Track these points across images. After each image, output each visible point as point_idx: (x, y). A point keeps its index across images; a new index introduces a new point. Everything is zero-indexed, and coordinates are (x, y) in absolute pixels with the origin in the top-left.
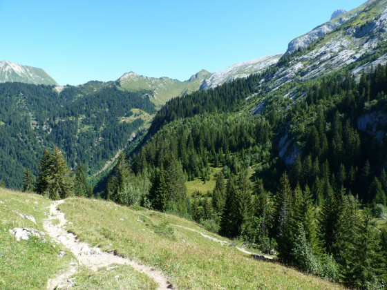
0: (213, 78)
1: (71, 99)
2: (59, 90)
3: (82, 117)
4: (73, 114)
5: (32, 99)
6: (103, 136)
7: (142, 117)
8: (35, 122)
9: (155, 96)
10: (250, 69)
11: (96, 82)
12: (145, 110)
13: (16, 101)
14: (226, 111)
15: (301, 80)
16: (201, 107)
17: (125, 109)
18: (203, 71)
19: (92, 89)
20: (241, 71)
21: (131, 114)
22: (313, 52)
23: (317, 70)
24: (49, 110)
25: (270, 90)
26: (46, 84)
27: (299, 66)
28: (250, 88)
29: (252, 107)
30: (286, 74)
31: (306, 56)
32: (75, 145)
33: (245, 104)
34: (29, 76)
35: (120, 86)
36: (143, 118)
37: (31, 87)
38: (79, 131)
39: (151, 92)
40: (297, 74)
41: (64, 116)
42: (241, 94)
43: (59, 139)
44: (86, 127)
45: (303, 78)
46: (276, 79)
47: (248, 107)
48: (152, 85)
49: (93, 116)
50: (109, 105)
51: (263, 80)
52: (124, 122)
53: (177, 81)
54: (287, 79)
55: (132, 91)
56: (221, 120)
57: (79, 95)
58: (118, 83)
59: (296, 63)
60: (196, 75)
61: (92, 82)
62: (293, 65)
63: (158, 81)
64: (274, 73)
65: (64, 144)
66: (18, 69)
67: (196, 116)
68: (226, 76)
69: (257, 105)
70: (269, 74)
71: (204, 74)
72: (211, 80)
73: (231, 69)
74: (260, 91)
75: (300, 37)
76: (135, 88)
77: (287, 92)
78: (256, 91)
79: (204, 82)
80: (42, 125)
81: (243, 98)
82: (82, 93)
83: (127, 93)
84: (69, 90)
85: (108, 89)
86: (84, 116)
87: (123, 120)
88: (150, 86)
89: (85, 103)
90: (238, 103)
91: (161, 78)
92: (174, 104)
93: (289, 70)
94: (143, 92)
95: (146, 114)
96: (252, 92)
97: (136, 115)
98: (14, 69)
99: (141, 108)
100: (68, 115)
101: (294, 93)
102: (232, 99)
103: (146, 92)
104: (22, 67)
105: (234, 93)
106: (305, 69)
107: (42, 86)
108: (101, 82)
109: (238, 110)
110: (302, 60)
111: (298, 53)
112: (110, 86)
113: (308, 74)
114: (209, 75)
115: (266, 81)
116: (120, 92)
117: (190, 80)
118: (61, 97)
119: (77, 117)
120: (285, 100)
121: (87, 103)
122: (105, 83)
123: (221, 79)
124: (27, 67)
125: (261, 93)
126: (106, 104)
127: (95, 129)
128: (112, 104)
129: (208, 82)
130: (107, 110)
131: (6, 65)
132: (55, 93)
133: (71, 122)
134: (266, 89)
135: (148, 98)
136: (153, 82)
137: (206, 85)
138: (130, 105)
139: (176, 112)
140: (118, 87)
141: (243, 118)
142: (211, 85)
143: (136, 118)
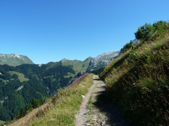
1: (45, 69)
3: (52, 76)
4: (49, 75)
5: (34, 70)
6: (61, 82)
8: (38, 78)
9: (74, 68)
10: (107, 58)
17: (65, 73)
18: (90, 57)
19: (51, 65)
21: (68, 74)
32: (52, 85)
34: (23, 59)
36: (72, 76)
38: (52, 81)
39: (72, 66)
41: (47, 76)
43: (47, 84)
44: (54, 80)
48: (72, 63)
49: (56, 76)
50: (60, 72)
52: (66, 78)
53: (80, 61)
55: (66, 66)
57: (48, 68)
58: (61, 63)
60: (87, 59)
65: (49, 85)
68: (99, 60)
71: (90, 58)
72: (93, 61)
73: (100, 57)
79: (91, 61)
80: (41, 79)
84: (44, 66)
87: (65, 77)
91: (74, 60)
94: (70, 66)
95: (73, 74)
98: (17, 56)
99: (70, 72)
104: (20, 55)
108: (53, 62)
112: (59, 65)
114: (92, 59)
116: (63, 67)
117: (85, 61)
118: (42, 68)
122: (55, 63)
123: (97, 61)
126: (59, 71)
127: (57, 80)
128: (61, 71)
130: (60, 73)
131: (14, 55)
132: (39, 67)
133: (49, 78)
135: (72, 68)
137: (92, 63)
138: (67, 71)
140: (62, 65)
142: (94, 63)
143: (70, 76)
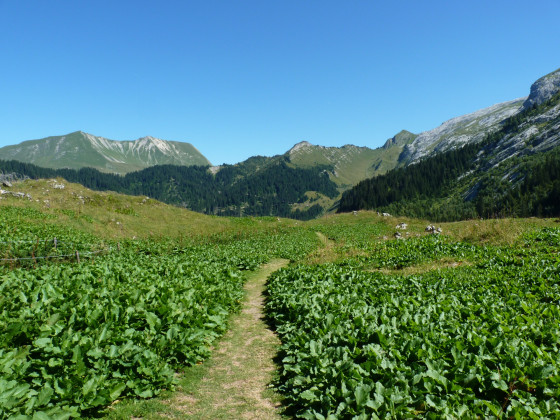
0: (418, 141)
1: (229, 182)
2: (213, 171)
3: (245, 205)
4: (233, 202)
5: (185, 185)
7: (320, 202)
9: (336, 173)
10: (473, 126)
11: (259, 158)
12: (324, 193)
13: (167, 188)
14: (430, 197)
15: (533, 152)
16: (397, 192)
17: (297, 193)
18: (404, 132)
19: (254, 168)
20: (459, 129)
21: (306, 198)
22: (555, 108)
23: (555, 137)
24: (204, 198)
25: (491, 165)
26: (198, 165)
27: (532, 131)
28: (464, 163)
29: (465, 190)
30: (512, 143)
31: (543, 116)
33: (455, 185)
34: (176, 155)
35: (289, 161)
36: (321, 204)
37: (181, 170)
39: (331, 168)
40: (528, 143)
41: (223, 206)
42: (451, 172)
45: (536, 148)
46: (500, 150)
47: (460, 190)
48: (332, 157)
49: (258, 203)
50: (277, 189)
51: (482, 152)
52: (298, 210)
53: (366, 150)
54: (514, 150)
55: (306, 168)
56: (422, 210)
57: (239, 177)
58: (286, 157)
59: (528, 127)
60: (394, 139)
61: (253, 158)
62: (524, 129)
63: (339, 151)
64: (498, 141)
66: (162, 146)
67: (391, 205)
68: (438, 139)
69: (471, 187)
70: (490, 143)
71: (406, 136)
72: (416, 145)
73: (444, 127)
74: (477, 166)
75: (549, 76)
76: (309, 163)
77: (507, 172)
78: (473, 168)
79: (406, 148)
81: (454, 177)
82: (241, 174)
83: (300, 171)
84: (227, 171)
85: (275, 167)
86: (247, 204)
87: (295, 207)
88: (328, 158)
89: (247, 186)
90: (448, 184)
91: (343, 147)
92: (363, 190)
93: (517, 137)
94: (320, 168)
95: (325, 198)
96: (467, 169)
97: (312, 200)
98: (158, 146)
99: (317, 190)
100: (228, 203)
101: (515, 174)
102: (440, 180)
103: (325, 167)
104: (167, 142)
105: (442, 170)
106: (540, 137)
107: (195, 167)
108: (265, 157)
109: (446, 195)
110: (538, 122)
111: (533, 111)
112: (278, 164)
113: (544, 143)
114: (412, 137)
115: (486, 154)
116: (290, 170)
117: (384, 147)
118: (217, 180)
119: (238, 205)
120: (503, 184)
121: (249, 188)
122: (270, 159)
123: (431, 143)
124: (173, 142)
125: (479, 170)
126: (273, 186)
128: (281, 187)
129: (411, 147)
130: (275, 195)
131: (149, 141)
132: (210, 176)
133: (232, 212)
134: (485, 165)
135: (328, 176)
136: (333, 153)
137: (408, 153)
138: (304, 187)
139: (366, 200)
140: (287, 164)
141: (451, 206)
142: (416, 152)
143: (312, 205)
